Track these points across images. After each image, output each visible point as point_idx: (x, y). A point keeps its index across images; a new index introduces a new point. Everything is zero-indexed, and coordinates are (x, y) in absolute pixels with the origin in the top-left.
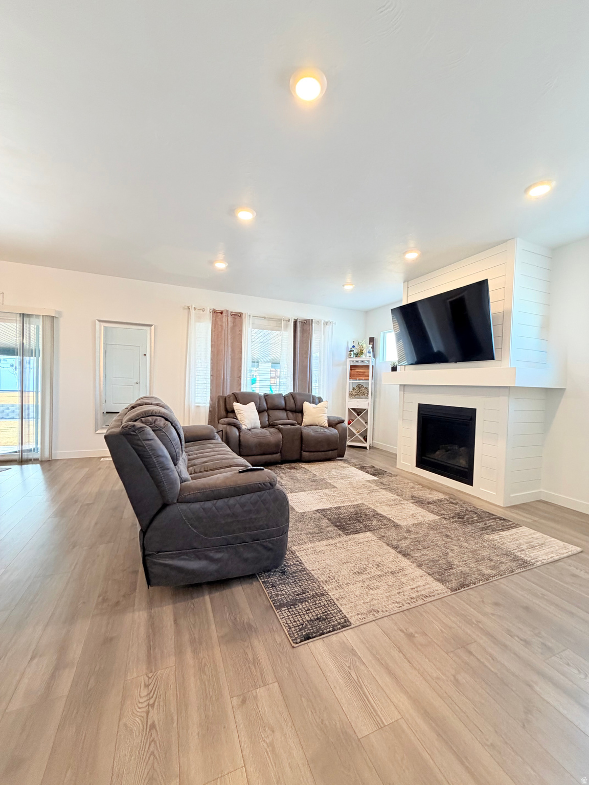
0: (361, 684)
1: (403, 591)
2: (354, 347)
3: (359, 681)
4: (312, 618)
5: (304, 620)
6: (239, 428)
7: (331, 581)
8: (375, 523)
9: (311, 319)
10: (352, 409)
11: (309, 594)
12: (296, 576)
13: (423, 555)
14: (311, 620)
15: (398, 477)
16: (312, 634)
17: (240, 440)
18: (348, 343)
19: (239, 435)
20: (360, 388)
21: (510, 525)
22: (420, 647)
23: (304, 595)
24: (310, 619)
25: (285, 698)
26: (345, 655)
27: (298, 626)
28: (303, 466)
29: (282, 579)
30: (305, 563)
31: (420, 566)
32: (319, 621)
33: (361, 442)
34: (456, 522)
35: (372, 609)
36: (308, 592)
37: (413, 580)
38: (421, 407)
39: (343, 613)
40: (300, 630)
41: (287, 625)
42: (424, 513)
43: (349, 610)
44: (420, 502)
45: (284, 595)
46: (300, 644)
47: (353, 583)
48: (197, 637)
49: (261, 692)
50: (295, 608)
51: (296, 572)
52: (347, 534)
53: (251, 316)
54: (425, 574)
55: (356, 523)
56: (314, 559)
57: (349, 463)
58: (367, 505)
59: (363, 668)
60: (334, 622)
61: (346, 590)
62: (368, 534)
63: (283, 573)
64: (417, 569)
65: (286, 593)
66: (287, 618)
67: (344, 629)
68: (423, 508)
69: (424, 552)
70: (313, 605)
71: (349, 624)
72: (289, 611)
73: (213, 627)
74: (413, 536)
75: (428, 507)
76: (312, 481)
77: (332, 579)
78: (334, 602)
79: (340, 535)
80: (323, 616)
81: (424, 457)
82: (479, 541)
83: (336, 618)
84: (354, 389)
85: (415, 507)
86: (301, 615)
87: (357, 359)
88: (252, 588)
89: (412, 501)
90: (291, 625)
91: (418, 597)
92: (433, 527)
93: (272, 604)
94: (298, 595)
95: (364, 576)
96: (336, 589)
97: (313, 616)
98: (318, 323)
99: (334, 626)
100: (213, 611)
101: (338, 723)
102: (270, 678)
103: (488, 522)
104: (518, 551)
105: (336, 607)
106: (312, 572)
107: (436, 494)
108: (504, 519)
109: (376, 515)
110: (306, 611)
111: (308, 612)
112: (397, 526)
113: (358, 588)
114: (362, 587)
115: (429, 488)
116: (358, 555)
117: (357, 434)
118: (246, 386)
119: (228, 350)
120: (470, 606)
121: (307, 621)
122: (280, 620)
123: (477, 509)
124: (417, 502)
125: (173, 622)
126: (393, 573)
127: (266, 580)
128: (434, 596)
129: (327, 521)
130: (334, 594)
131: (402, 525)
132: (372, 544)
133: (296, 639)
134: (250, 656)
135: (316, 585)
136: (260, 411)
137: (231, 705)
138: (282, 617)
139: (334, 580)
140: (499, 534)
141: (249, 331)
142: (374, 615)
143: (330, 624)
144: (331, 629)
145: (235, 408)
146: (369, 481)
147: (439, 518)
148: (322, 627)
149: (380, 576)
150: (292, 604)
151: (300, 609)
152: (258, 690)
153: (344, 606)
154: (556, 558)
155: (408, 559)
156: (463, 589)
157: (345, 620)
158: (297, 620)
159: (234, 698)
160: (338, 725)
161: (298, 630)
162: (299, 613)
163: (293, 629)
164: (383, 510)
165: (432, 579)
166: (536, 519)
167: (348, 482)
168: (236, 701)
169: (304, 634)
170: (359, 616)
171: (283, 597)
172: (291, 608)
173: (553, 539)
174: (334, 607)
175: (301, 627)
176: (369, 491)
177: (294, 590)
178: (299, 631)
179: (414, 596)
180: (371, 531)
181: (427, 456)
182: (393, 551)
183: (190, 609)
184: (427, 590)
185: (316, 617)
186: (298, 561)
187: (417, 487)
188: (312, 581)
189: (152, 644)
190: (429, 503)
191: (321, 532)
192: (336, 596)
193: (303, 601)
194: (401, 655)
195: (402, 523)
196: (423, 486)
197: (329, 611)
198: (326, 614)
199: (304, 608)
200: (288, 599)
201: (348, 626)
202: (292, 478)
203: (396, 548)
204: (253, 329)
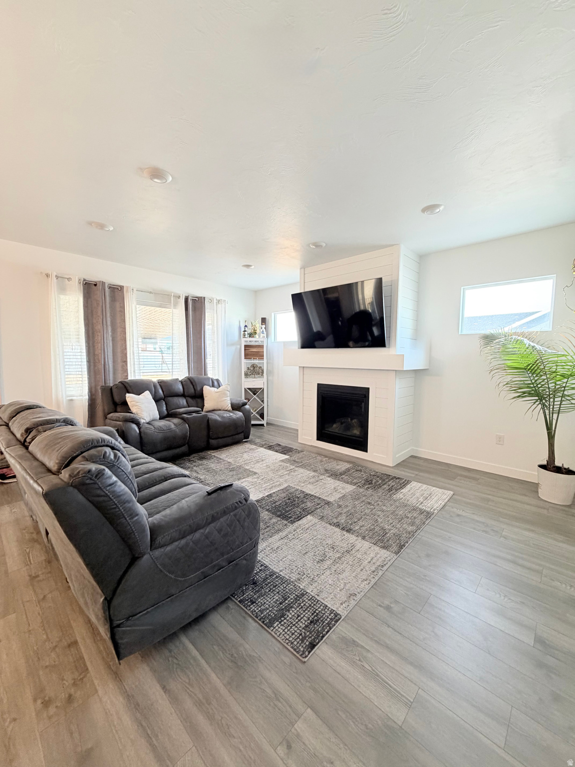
0: (376, 672)
1: (364, 567)
2: (246, 326)
3: (373, 670)
4: (306, 623)
5: (300, 629)
6: (138, 424)
7: (303, 578)
8: (309, 504)
9: (203, 296)
10: (249, 389)
11: (292, 599)
12: (269, 583)
13: (361, 527)
14: (306, 626)
15: (305, 452)
16: (315, 642)
17: (141, 437)
18: (240, 322)
19: (140, 431)
20: (254, 368)
21: (404, 482)
22: (399, 616)
23: (287, 602)
24: (304, 625)
25: (325, 721)
26: (351, 649)
27: (298, 637)
28: (213, 454)
29: (258, 591)
30: (270, 566)
31: (364, 538)
32: (314, 625)
33: (259, 420)
34: (368, 488)
35: (350, 594)
36: (289, 597)
37: (365, 553)
38: (320, 386)
39: (329, 608)
40: (302, 640)
41: (287, 641)
42: (343, 485)
43: (332, 602)
44: (335, 475)
45: (268, 609)
46: (309, 656)
47: (322, 573)
48: (200, 696)
49: (300, 726)
50: (285, 619)
51: (267, 578)
52: (292, 522)
53: (135, 290)
54: (371, 544)
55: (294, 508)
56: (276, 558)
57: (255, 444)
58: (294, 486)
59: (369, 655)
60: (326, 620)
61: (320, 582)
62: (309, 517)
63: (255, 583)
64: (363, 542)
65: (269, 606)
66: (284, 633)
67: (337, 624)
68: (339, 480)
69: (360, 523)
70: (300, 609)
71: (339, 617)
72: (281, 625)
73: (213, 676)
74: (345, 510)
75: (342, 478)
76: (231, 471)
77: (303, 575)
78: (316, 599)
79: (286, 525)
80: (314, 617)
81: (324, 431)
82: (392, 502)
83: (326, 614)
84: (248, 368)
85: (332, 481)
86: (294, 625)
87: (251, 339)
88: (231, 613)
89: (327, 475)
90: (291, 639)
91: (377, 569)
92: (356, 497)
93: (262, 624)
94: (281, 603)
95: (328, 562)
96: (312, 585)
97: (305, 621)
98: (211, 300)
99: (329, 624)
100: (203, 656)
101: (378, 720)
102: (300, 707)
103: (390, 483)
104: (420, 505)
105: (321, 603)
106: (281, 573)
107: (342, 465)
108: (399, 478)
109: (307, 496)
110: (297, 618)
111: (299, 618)
112: (328, 503)
113: (328, 577)
114: (331, 574)
115: (335, 459)
116: (311, 542)
117: (254, 413)
118: (134, 372)
119: (107, 329)
120: (413, 564)
121: (303, 628)
122: (279, 638)
123: (377, 472)
124: (332, 475)
125: (162, 692)
126: (348, 552)
127: (242, 598)
128: (387, 564)
129: (267, 512)
130: (311, 590)
131: (331, 500)
132: (318, 527)
133: (304, 652)
134: (269, 691)
135: (292, 587)
136: (157, 400)
137: (278, 758)
138: (278, 634)
139: (304, 576)
140: (402, 492)
141: (134, 308)
142: (354, 600)
143: (325, 623)
144: (328, 628)
145: (128, 400)
146: (282, 461)
147: (355, 487)
148: (320, 629)
149: (339, 558)
150: (280, 616)
151: (291, 618)
152: (296, 726)
153: (326, 600)
154: (443, 504)
155: (352, 534)
156: (402, 550)
157: (334, 614)
158: (293, 632)
159: (279, 748)
160: (380, 722)
161: (300, 642)
162: (292, 623)
163: (295, 643)
164: (310, 489)
165: (378, 548)
166: (417, 473)
167: (265, 465)
168: (281, 751)
169: (307, 643)
170: (344, 605)
171: (268, 611)
172: (282, 621)
173: (434, 488)
174: (319, 604)
175: (301, 637)
176: (288, 472)
177: (274, 600)
178: (302, 643)
179: (374, 569)
180: (310, 513)
181: (326, 429)
182: (337, 530)
183: (175, 666)
184: (380, 560)
185: (309, 621)
186: (262, 566)
187: (324, 460)
188: (286, 583)
189: (149, 732)
190: (341, 474)
191: (268, 527)
192: (314, 592)
193: (289, 609)
194: (391, 629)
195: (331, 499)
196: (330, 458)
197: (316, 610)
198: (315, 614)
199: (294, 615)
200: (274, 612)
201: (339, 619)
202: (208, 470)
203: (338, 525)
204: (138, 306)
